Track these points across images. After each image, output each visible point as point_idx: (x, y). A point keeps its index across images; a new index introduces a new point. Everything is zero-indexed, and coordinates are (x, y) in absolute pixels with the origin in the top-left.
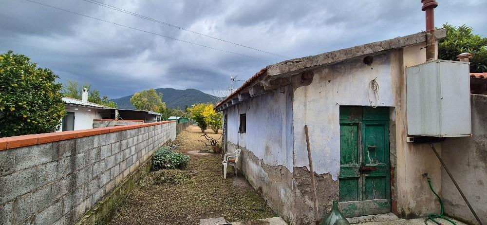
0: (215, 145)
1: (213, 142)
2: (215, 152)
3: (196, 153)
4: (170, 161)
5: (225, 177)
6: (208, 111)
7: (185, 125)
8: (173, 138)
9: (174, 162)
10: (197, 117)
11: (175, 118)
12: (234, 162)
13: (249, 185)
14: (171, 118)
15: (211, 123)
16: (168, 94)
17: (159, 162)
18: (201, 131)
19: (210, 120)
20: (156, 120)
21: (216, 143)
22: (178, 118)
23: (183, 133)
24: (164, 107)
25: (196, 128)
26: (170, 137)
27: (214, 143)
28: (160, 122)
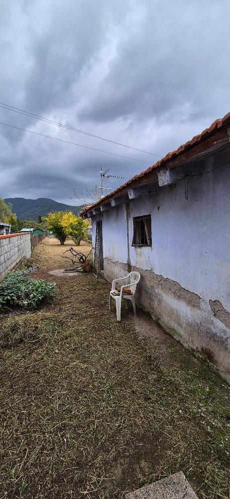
0: (84, 262)
1: (82, 258)
2: (85, 271)
3: (59, 273)
4: (27, 296)
5: (119, 318)
6: (68, 220)
7: (41, 238)
8: (28, 254)
9: (34, 297)
10: (54, 227)
11: (28, 230)
12: (129, 293)
13: (166, 333)
14: (23, 230)
15: (71, 234)
16: (18, 204)
17: (9, 298)
18: (60, 243)
19: (71, 230)
20: (5, 231)
21: (86, 258)
22: (32, 229)
23: (39, 248)
24: (15, 218)
25: (53, 240)
26: (24, 255)
27: (83, 260)
28: (9, 235)
